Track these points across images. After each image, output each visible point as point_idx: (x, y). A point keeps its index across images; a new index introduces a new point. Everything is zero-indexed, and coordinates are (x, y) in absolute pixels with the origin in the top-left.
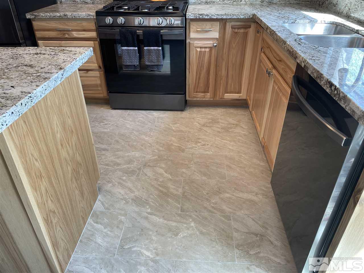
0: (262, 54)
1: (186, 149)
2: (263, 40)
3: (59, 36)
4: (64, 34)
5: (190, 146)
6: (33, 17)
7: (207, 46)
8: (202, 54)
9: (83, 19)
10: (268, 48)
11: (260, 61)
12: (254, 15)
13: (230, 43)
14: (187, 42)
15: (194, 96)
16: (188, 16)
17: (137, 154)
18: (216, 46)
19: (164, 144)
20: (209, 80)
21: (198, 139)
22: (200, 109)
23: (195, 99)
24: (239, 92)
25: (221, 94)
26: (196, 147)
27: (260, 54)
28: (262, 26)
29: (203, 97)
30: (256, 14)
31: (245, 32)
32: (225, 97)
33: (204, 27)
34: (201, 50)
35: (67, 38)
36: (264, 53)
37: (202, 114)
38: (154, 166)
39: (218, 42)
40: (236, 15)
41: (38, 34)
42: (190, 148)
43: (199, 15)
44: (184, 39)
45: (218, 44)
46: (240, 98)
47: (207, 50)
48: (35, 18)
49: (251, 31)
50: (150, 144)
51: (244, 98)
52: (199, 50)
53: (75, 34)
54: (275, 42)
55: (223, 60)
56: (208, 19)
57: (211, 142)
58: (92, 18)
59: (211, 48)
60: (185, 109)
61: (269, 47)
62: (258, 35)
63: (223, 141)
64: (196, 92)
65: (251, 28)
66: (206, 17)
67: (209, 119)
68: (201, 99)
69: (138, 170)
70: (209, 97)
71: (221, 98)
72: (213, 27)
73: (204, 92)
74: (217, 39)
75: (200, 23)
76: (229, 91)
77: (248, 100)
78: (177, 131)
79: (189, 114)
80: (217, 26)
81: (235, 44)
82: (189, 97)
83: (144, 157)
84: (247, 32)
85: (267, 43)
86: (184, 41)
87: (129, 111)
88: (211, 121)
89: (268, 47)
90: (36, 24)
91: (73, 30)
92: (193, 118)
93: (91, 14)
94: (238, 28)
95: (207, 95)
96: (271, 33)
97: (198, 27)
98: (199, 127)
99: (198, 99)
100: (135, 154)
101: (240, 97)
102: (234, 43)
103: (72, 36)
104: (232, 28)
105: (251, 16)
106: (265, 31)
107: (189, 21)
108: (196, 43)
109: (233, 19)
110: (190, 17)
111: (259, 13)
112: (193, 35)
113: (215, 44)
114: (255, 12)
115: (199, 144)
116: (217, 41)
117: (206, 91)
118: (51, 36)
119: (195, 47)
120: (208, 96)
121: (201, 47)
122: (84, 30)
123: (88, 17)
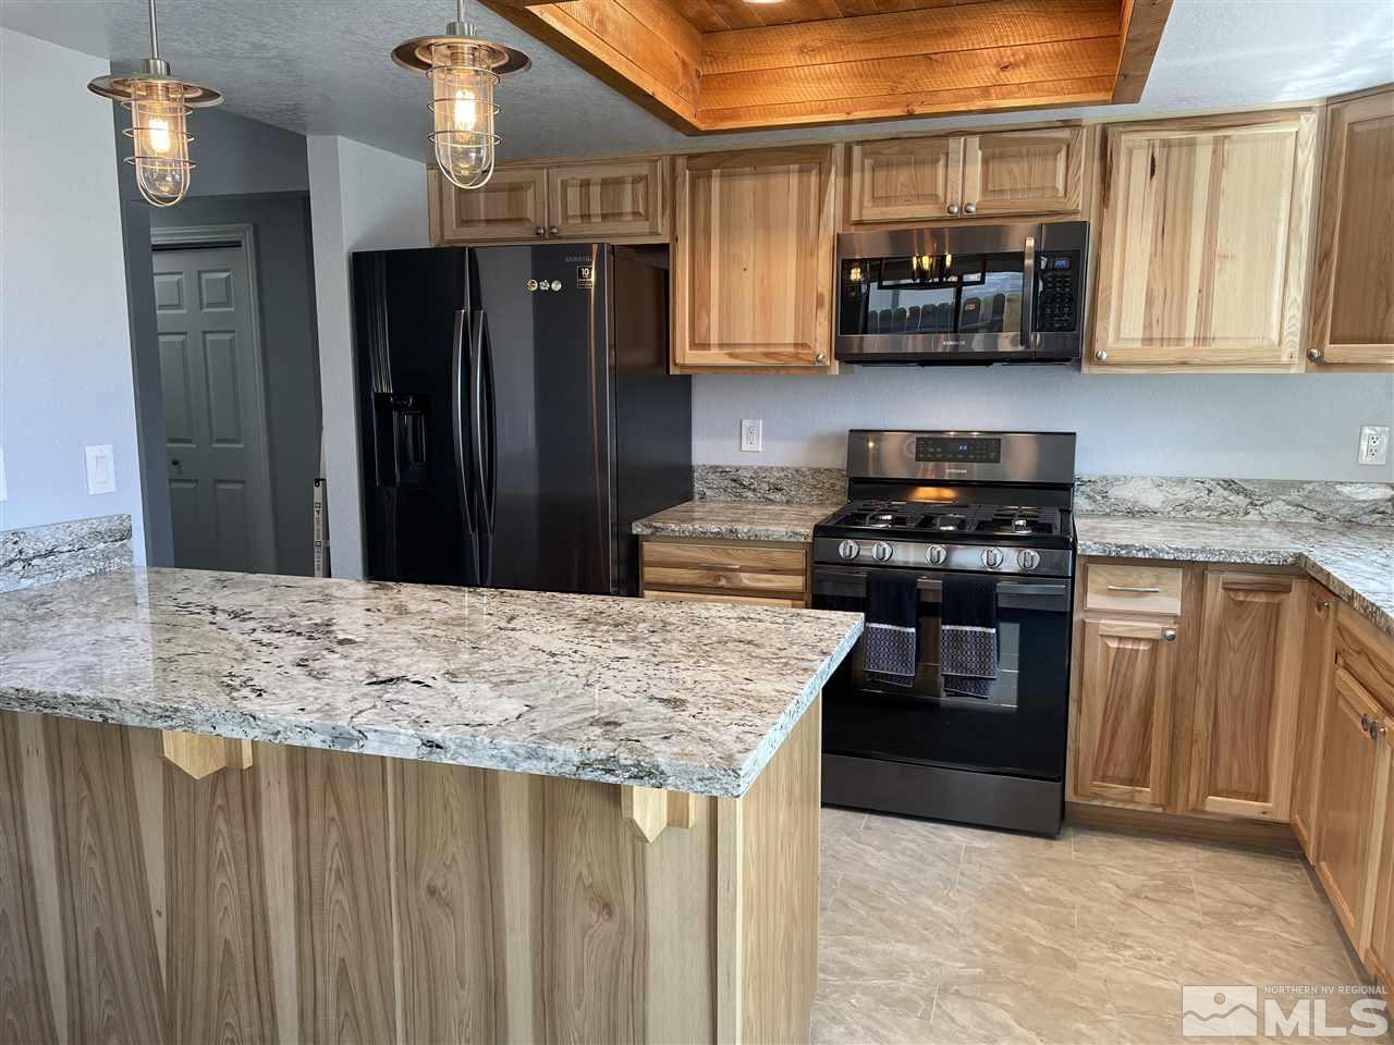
0: (1341, 673)
1: (1082, 960)
2: (1340, 629)
3: (704, 582)
4: (718, 578)
5: (1093, 954)
6: (649, 531)
7: (1144, 636)
8: (1127, 658)
9: (778, 544)
10: (1359, 653)
11: (1336, 694)
12: (1299, 556)
13: (1220, 630)
14: (1076, 618)
15: (1096, 790)
16: (1083, 550)
17: (914, 952)
18: (1173, 637)
19: (998, 934)
20: (1150, 741)
21: (1121, 934)
22: (1117, 840)
23: (1095, 803)
24: (1261, 795)
25: (1192, 796)
26: (1117, 961)
27: (1333, 674)
28: (1331, 588)
29: (1127, 797)
30: (1306, 554)
31: (1273, 604)
32: (1208, 809)
33: (1131, 580)
34: (1121, 646)
35: (722, 587)
36: (1347, 668)
37: (1123, 858)
38: (974, 998)
39: (1179, 628)
40: (1238, 554)
41: (650, 574)
42: (1095, 961)
43: (1117, 546)
44: (1068, 610)
45: (1182, 632)
46: (1267, 817)
47: (1141, 648)
48: (653, 534)
49: (1295, 601)
50: (951, 926)
51: (1283, 817)
52: (1114, 644)
53: (746, 580)
54: (1382, 636)
55: (1198, 681)
56: (1145, 559)
57: (1171, 952)
58: (803, 540)
59: (1154, 642)
60: (1062, 832)
61: (1363, 651)
62: (1320, 615)
63: (1214, 953)
64: (1104, 778)
65: (1291, 594)
66: (1140, 555)
67: (1152, 877)
68: (1119, 805)
69: (925, 1000)
70: (1148, 799)
71: (1193, 810)
72: (1164, 581)
73: (1131, 782)
74: (1175, 617)
75: (1119, 570)
76: (1221, 785)
77: (1296, 825)
78: (1041, 900)
79: (1075, 850)
80: (1176, 581)
81: (1241, 635)
82: (1076, 793)
83: (939, 965)
84: (1279, 604)
85: (1356, 640)
86: (1068, 615)
87: (866, 816)
88: (1163, 885)
89: (1358, 649)
90: (650, 550)
91: (741, 570)
92: (1093, 866)
93: (802, 531)
94: (1248, 591)
95: (1141, 792)
96: (1365, 611)
97: (1112, 579)
98: (1120, 899)
99: (1108, 804)
100: (907, 950)
101: (1264, 813)
102: (1236, 635)
103: (736, 584)
104: (1225, 589)
105: (1290, 560)
106: (1341, 605)
107: (1082, 562)
108: (1104, 625)
109: (1230, 563)
110: (1088, 553)
111: (1316, 552)
112: (1094, 601)
113: (1170, 633)
114: (1300, 547)
115: (1128, 953)
116: (1175, 623)
117: (1137, 779)
118: (680, 582)
119: (1102, 636)
120: (1146, 798)
121: (1121, 639)
122: (773, 571)
123: (792, 539)
